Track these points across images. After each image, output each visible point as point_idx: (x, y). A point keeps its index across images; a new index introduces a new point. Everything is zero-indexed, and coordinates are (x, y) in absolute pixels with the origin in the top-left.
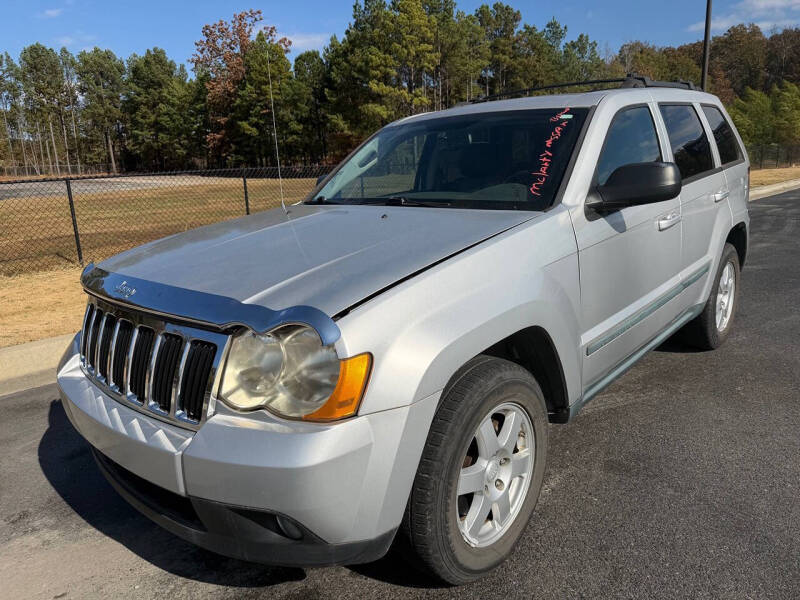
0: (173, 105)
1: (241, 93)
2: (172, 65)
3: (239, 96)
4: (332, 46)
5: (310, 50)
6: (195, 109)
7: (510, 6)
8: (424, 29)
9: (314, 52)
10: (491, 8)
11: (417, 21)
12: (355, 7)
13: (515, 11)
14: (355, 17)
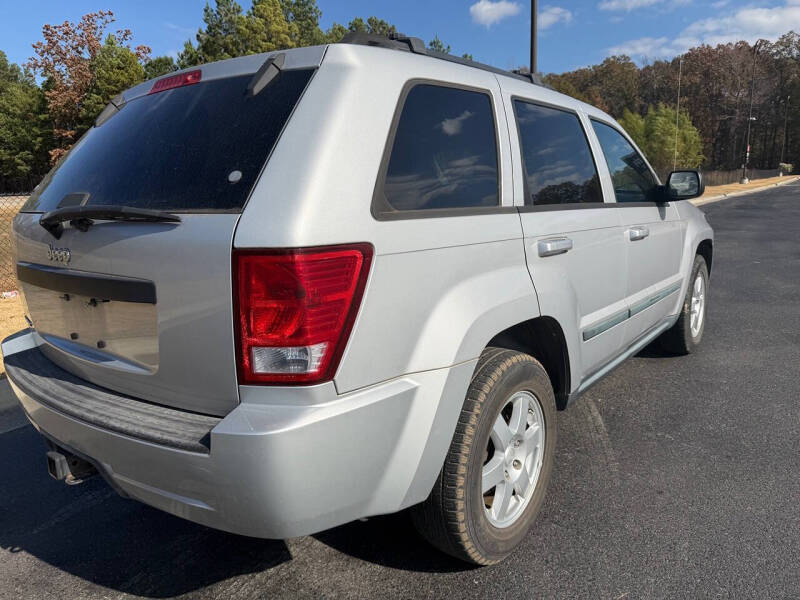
0: (14, 115)
1: (86, 102)
2: (14, 69)
3: (83, 106)
4: (186, 52)
5: (162, 57)
6: (39, 119)
7: (385, 21)
8: (283, 36)
9: (166, 59)
10: (365, 22)
11: (274, 27)
12: (206, 11)
13: (390, 26)
14: (206, 21)
